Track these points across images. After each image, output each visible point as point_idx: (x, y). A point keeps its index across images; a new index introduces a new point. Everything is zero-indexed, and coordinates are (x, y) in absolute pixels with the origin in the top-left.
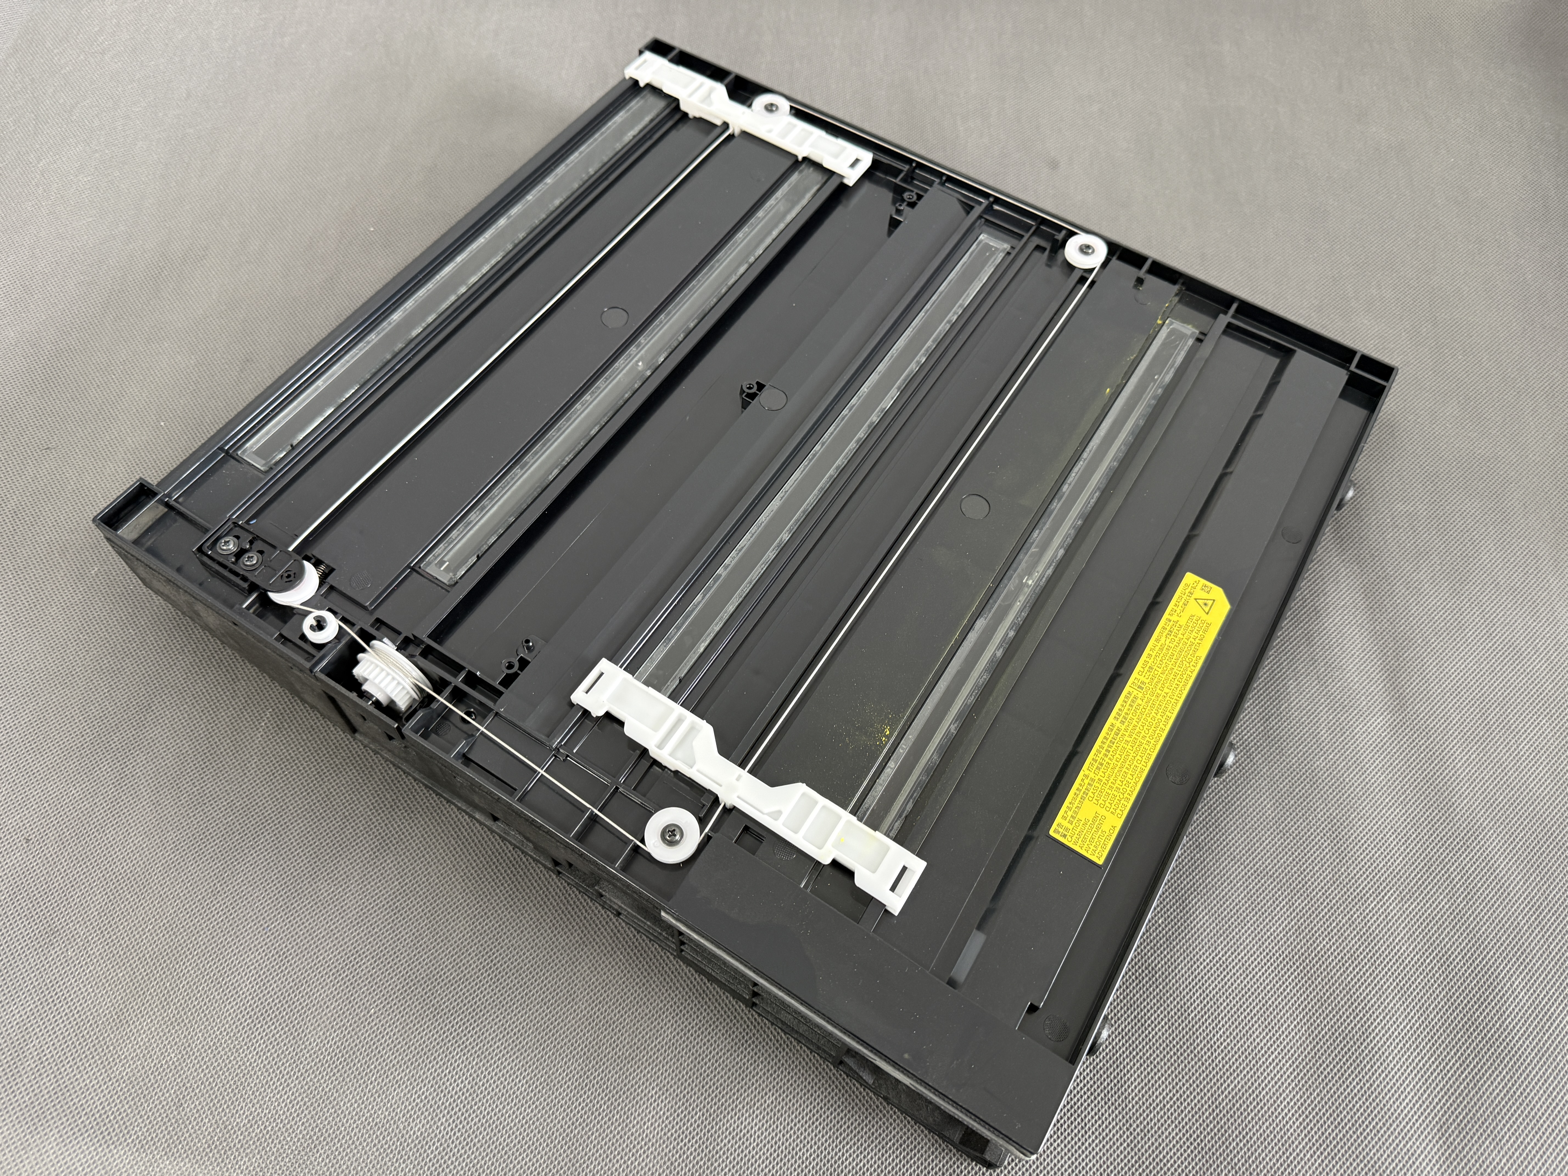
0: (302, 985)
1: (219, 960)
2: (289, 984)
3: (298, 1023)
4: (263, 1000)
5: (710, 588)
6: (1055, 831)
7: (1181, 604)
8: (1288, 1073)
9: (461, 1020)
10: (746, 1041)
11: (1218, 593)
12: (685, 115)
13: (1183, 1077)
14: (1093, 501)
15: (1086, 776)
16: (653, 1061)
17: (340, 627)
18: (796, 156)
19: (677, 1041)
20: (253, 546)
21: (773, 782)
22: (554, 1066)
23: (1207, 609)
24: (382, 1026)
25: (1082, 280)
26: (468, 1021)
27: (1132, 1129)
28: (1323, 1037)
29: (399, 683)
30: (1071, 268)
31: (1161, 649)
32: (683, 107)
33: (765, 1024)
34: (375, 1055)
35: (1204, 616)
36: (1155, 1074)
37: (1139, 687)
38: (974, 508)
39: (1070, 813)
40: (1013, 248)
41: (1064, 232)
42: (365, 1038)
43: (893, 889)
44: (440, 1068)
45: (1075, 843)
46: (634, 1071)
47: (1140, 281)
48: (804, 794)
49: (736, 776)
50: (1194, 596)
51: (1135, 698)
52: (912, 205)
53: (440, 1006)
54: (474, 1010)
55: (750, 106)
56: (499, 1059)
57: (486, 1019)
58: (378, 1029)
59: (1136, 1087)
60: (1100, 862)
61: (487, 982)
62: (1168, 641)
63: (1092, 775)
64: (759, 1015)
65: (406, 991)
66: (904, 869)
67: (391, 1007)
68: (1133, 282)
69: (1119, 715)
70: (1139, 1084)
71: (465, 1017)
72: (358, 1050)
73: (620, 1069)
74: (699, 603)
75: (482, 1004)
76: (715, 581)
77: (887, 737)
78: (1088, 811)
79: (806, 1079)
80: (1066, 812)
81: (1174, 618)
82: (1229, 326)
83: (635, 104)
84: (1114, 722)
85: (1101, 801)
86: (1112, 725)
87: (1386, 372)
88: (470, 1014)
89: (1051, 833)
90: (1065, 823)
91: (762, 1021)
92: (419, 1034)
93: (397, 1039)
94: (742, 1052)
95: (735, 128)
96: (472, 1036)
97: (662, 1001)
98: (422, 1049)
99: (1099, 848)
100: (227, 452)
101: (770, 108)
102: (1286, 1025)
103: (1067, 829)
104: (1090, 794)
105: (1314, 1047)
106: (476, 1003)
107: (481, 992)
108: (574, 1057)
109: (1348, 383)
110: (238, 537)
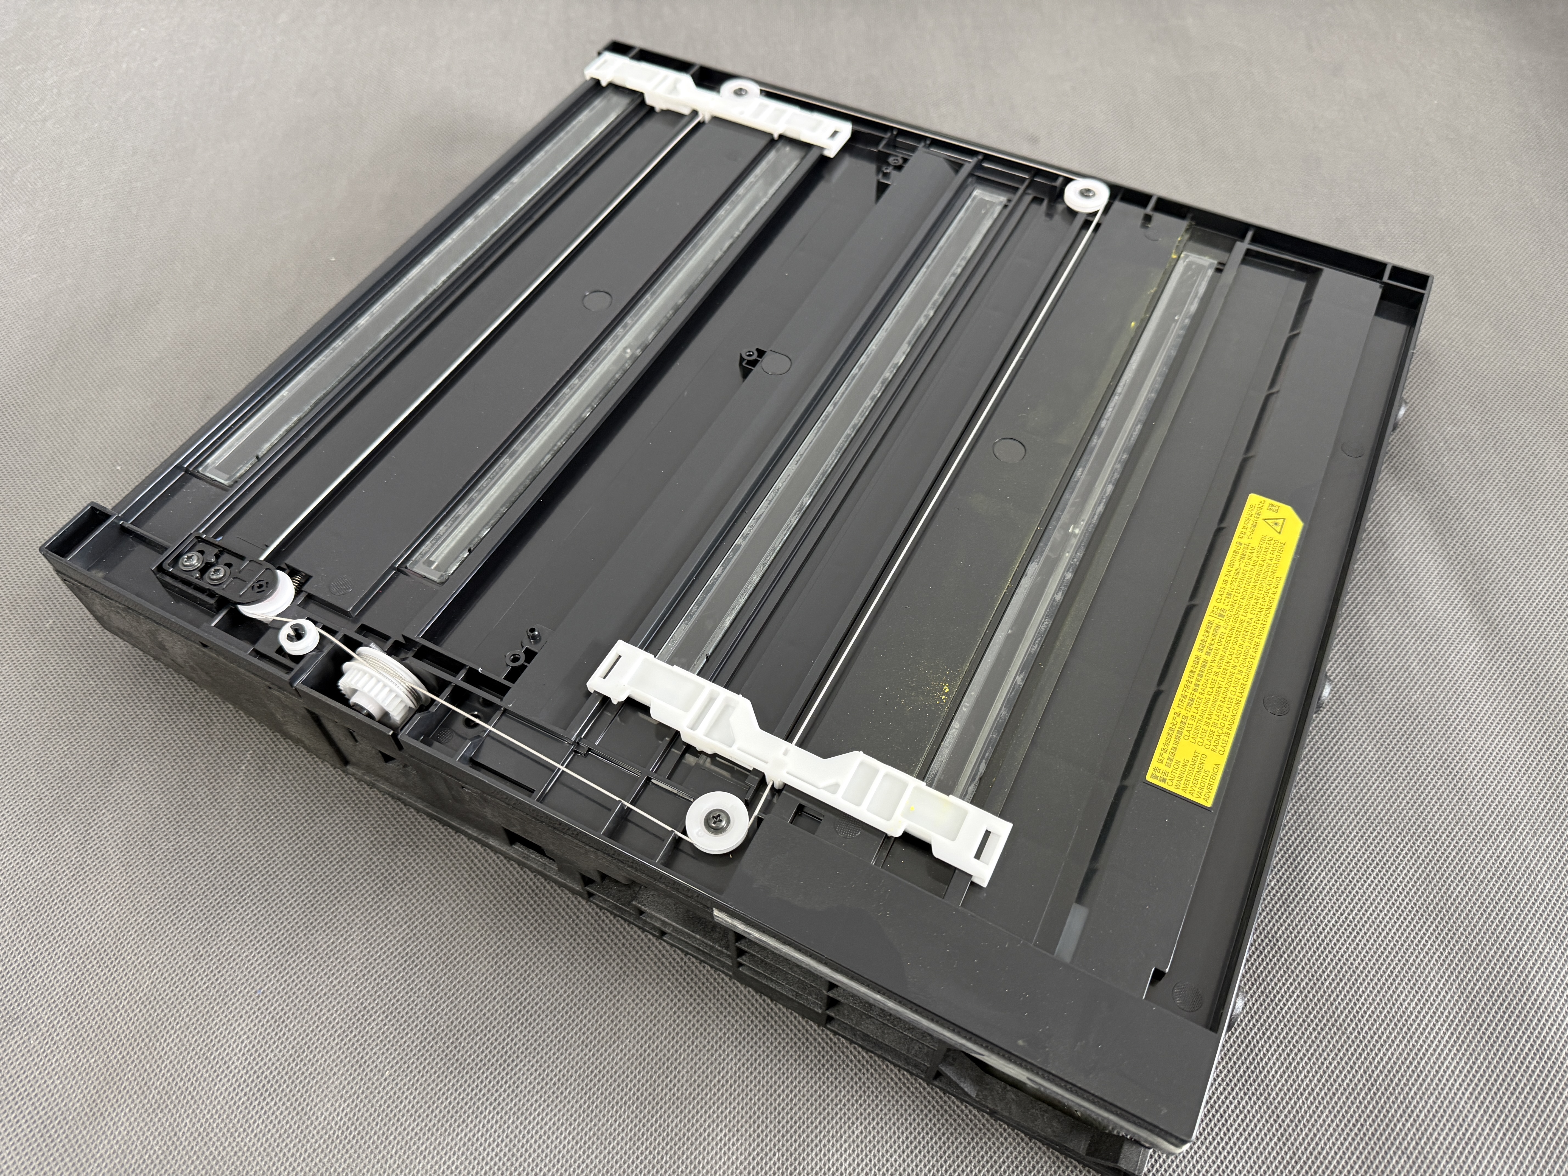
0: (304, 1052)
1: (206, 1032)
2: (288, 1052)
3: (301, 1096)
4: (259, 1073)
5: (729, 560)
6: (1153, 776)
7: (1249, 526)
8: (1446, 1038)
9: (491, 1073)
10: (823, 1065)
11: (1287, 511)
12: (652, 109)
13: (1328, 1055)
14: (1136, 433)
15: (1178, 714)
16: (718, 1099)
17: (321, 635)
18: (771, 135)
19: (743, 1073)
20: (220, 560)
21: (825, 753)
22: (604, 1116)
23: (1278, 529)
24: (400, 1089)
25: (1087, 224)
26: (499, 1074)
27: (1280, 1121)
28: (1478, 993)
29: (391, 691)
30: (1072, 213)
31: (1237, 574)
32: (649, 101)
33: (843, 1044)
34: (393, 1125)
35: (1276, 536)
36: (1296, 1055)
37: (1220, 615)
38: (1009, 452)
39: (1166, 756)
40: (1009, 201)
41: (1060, 180)
42: (380, 1106)
43: (978, 856)
44: (471, 1131)
45: (1177, 787)
46: (697, 1112)
47: (1148, 219)
48: (862, 764)
49: (783, 750)
50: (1262, 517)
51: (1218, 627)
52: (899, 168)
53: (465, 1060)
54: (505, 1061)
55: (718, 92)
56: (538, 1115)
57: (520, 1070)
58: (395, 1093)
59: (1276, 1072)
60: (1209, 804)
61: (518, 1028)
62: (1243, 565)
63: (1183, 712)
64: (835, 1033)
65: (424, 1047)
66: (987, 834)
67: (408, 1067)
68: (1140, 221)
69: (1203, 646)
70: (1279, 1068)
71: (496, 1069)
72: (374, 1120)
73: (681, 1112)
74: (719, 576)
75: (514, 1053)
76: (735, 552)
77: (946, 694)
78: (1185, 751)
79: (897, 1102)
80: (1161, 755)
81: (1245, 541)
82: (1248, 253)
83: (599, 104)
84: (1199, 654)
85: (1198, 739)
86: (1197, 657)
87: (1422, 280)
88: (500, 1065)
89: (1148, 778)
90: (1162, 767)
91: (839, 1040)
92: (443, 1094)
93: (418, 1103)
94: (820, 1078)
95: (705, 115)
96: (505, 1091)
97: (721, 1030)
98: (448, 1112)
99: (1205, 790)
100: (187, 470)
101: (739, 92)
102: (1433, 985)
103: (1165, 773)
104: (1185, 732)
105: (1470, 1005)
106: (506, 1052)
107: (512, 1040)
108: (625, 1103)
109: (1383, 297)
110: (202, 552)
